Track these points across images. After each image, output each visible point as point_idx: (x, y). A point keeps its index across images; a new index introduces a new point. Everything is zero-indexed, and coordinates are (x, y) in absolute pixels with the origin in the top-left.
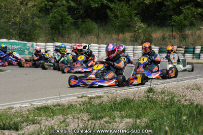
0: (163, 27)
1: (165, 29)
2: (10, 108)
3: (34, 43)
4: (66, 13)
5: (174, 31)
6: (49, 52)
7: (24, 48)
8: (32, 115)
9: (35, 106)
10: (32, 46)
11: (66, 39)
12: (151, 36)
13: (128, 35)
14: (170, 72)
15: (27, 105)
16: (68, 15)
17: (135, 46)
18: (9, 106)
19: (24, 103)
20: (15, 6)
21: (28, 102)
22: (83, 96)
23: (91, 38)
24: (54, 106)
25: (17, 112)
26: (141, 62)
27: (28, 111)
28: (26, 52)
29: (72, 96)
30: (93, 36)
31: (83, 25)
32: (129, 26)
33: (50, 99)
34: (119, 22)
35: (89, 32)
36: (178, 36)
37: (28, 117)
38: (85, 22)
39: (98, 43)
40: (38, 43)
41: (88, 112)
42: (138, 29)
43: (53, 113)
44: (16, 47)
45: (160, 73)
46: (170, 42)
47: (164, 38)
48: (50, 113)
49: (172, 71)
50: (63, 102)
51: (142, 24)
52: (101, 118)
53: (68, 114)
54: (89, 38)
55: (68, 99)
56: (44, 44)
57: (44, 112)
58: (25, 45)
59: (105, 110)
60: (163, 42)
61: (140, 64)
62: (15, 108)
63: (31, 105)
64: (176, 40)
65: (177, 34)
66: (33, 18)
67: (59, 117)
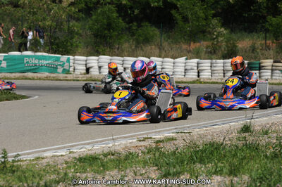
0: (252, 32)
1: (255, 36)
2: (39, 158)
3: (71, 57)
4: (115, 15)
5: (267, 38)
6: (91, 70)
7: (56, 63)
8: (73, 170)
9: (76, 156)
10: (68, 60)
11: (116, 50)
12: (236, 46)
13: (203, 45)
14: (272, 98)
15: (64, 154)
16: (118, 17)
17: (214, 61)
18: (37, 155)
19: (59, 148)
20: (43, 5)
21: (64, 147)
22: (146, 138)
23: (151, 48)
24: (106, 155)
25: (48, 165)
26: (230, 84)
27: (66, 163)
28: (60, 70)
29: (129, 137)
30: (153, 47)
31: (140, 31)
32: (203, 32)
33: (97, 142)
34: (190, 27)
35: (147, 40)
36: (274, 45)
37: (66, 174)
38: (142, 26)
39: (160, 57)
40: (77, 57)
41: (157, 165)
42: (217, 36)
43: (103, 166)
44: (45, 62)
45: (256, 100)
46: (262, 54)
47: (254, 49)
48: (99, 167)
49: (275, 98)
50: (117, 148)
51: (222, 29)
52: (177, 174)
53: (126, 168)
54: (148, 48)
55: (124, 142)
56: (84, 58)
57: (90, 165)
58: (58, 59)
59: (182, 162)
60: (253, 55)
61: (227, 87)
62: (47, 157)
63: (70, 153)
64: (271, 52)
65: (273, 42)
66: (69, 21)
67: (112, 173)
